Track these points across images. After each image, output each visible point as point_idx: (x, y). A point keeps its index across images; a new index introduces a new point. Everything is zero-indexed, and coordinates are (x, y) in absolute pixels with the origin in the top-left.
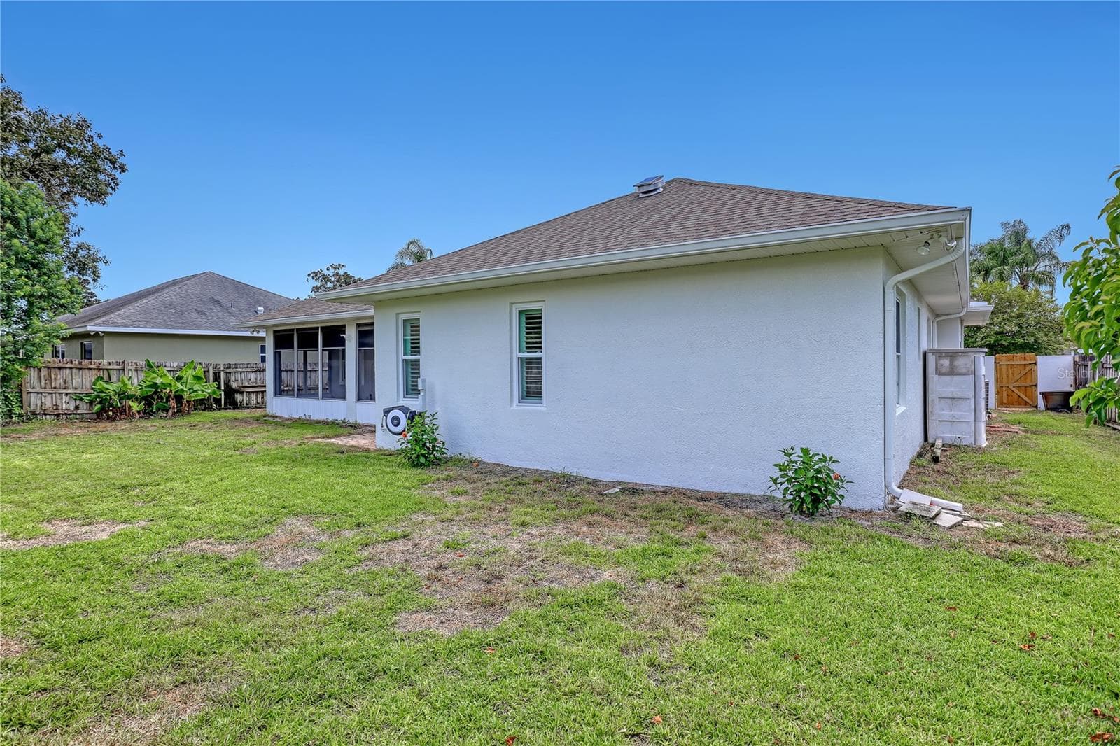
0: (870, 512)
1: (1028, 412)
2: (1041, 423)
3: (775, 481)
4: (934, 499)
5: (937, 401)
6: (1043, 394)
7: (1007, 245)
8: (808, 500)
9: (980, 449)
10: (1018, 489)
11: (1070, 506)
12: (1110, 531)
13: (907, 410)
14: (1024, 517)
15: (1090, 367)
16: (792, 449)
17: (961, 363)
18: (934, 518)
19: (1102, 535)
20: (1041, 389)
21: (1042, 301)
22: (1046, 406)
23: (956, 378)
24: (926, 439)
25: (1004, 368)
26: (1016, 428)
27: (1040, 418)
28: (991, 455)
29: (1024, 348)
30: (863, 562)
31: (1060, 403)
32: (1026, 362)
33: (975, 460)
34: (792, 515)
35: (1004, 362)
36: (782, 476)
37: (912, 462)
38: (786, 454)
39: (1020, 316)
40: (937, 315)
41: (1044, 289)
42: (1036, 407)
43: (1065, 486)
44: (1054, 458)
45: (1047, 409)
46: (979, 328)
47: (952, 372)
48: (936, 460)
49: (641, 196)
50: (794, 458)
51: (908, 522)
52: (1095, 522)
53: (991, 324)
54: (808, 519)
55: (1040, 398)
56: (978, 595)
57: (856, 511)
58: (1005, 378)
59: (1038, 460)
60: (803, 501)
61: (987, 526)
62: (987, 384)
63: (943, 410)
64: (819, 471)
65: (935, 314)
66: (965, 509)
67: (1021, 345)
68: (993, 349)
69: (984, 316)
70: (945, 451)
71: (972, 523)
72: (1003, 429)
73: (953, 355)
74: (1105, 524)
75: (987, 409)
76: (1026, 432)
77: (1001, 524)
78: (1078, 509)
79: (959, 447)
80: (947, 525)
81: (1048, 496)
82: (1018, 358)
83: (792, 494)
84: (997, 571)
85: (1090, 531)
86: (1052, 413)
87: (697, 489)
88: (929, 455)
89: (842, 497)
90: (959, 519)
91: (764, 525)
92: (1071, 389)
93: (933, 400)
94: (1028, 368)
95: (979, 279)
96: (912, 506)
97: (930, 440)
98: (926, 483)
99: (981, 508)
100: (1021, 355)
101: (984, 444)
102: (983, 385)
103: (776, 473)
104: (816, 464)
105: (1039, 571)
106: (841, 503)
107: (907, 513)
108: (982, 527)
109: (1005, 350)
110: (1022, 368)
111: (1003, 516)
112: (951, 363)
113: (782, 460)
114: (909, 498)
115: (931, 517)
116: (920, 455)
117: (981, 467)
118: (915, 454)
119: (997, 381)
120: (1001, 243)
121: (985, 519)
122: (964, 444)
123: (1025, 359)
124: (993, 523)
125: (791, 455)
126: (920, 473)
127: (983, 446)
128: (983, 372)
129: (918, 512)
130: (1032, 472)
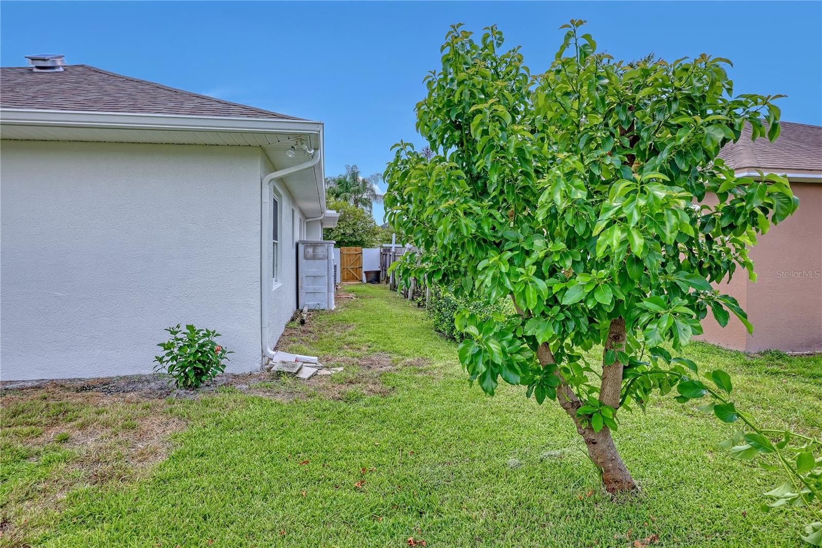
0: (250, 375)
1: (358, 284)
2: (364, 291)
3: (160, 360)
4: (298, 356)
5: (304, 279)
6: (365, 272)
7: (348, 179)
8: (192, 375)
9: (331, 311)
10: (352, 339)
11: (382, 348)
12: (403, 362)
13: (283, 285)
14: (356, 359)
15: (388, 256)
16: (178, 327)
17: (320, 251)
18: (297, 373)
19: (399, 366)
20: (364, 269)
21: (365, 216)
22: (367, 279)
23: (317, 262)
24: (298, 307)
25: (345, 256)
26: (351, 295)
27: (364, 287)
28: (337, 315)
29: (356, 244)
30: (236, 430)
31: (375, 278)
32: (357, 253)
33: (327, 320)
34: (177, 391)
35: (345, 252)
36: (167, 355)
37: (287, 326)
38: (172, 333)
39: (355, 224)
40: (307, 218)
41: (366, 209)
42: (362, 281)
43: (378, 333)
44: (372, 314)
45: (368, 282)
46: (331, 229)
47: (314, 257)
48: (303, 322)
49: (35, 70)
50: (179, 336)
51: (278, 379)
52: (395, 357)
53: (339, 228)
54: (192, 392)
55: (364, 275)
56: (325, 440)
57: (238, 376)
58: (346, 262)
59: (363, 316)
60: (187, 376)
61: (334, 372)
62: (335, 266)
63: (309, 285)
64: (202, 346)
65: (305, 215)
66: (320, 360)
67: (354, 242)
68: (339, 244)
69: (334, 221)
70: (310, 314)
71: (324, 372)
72: (344, 296)
73: (315, 245)
74: (401, 357)
75: (335, 283)
76: (357, 297)
77: (341, 369)
78: (386, 348)
79: (318, 311)
80: (306, 377)
81: (369, 341)
82: (353, 250)
83: (178, 371)
84: (339, 413)
85: (394, 364)
86: (370, 284)
87: (80, 377)
88: (298, 319)
89: (224, 366)
90: (315, 370)
91: (144, 408)
92: (379, 269)
93: (302, 278)
94: (358, 256)
95: (332, 199)
96: (281, 365)
97: (300, 308)
98: (294, 342)
99: (330, 358)
100: (354, 248)
101: (333, 307)
102: (333, 267)
103: (161, 352)
104: (199, 339)
105: (366, 405)
106: (223, 372)
107: (277, 372)
108: (330, 373)
109: (347, 245)
110: (354, 256)
111: (344, 362)
112: (314, 251)
113: (168, 338)
114: (280, 359)
115: (295, 372)
116: (293, 320)
117: (331, 324)
118: (290, 319)
119: (341, 265)
120: (345, 178)
121: (333, 366)
122: (321, 308)
123: (356, 251)
124: (337, 369)
125: (177, 332)
126: (291, 334)
127: (333, 309)
128: (333, 258)
129: (286, 370)
130: (360, 325)
